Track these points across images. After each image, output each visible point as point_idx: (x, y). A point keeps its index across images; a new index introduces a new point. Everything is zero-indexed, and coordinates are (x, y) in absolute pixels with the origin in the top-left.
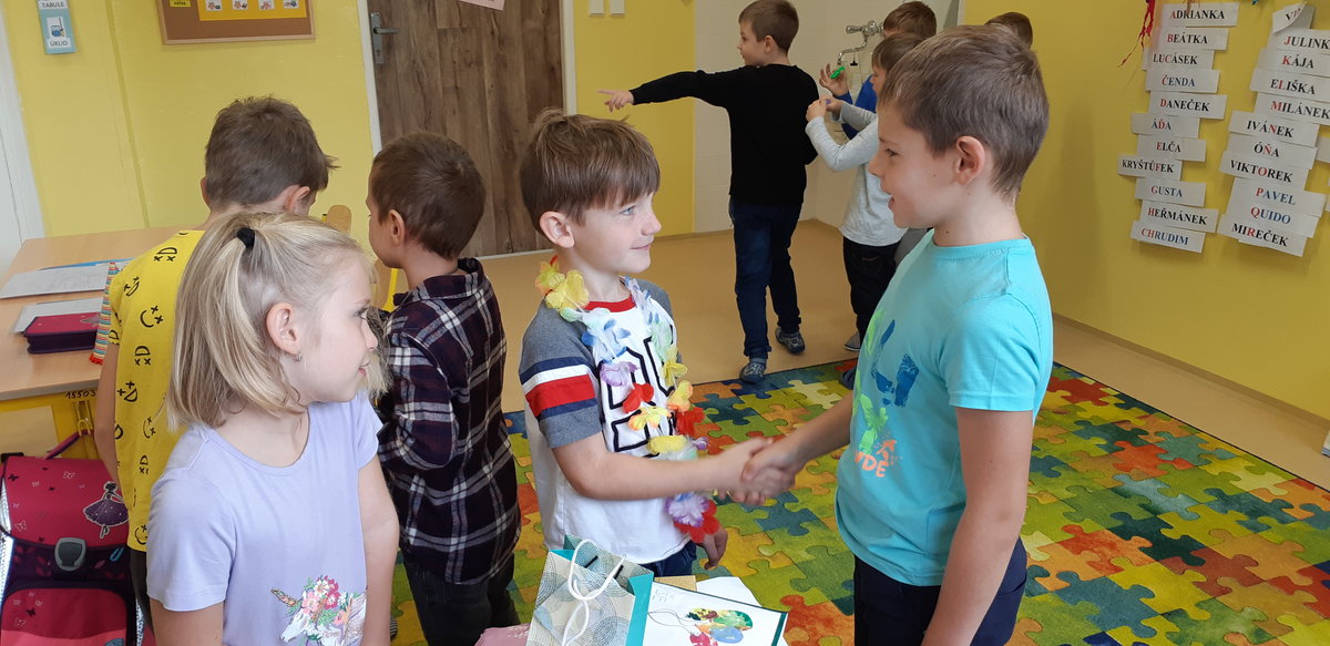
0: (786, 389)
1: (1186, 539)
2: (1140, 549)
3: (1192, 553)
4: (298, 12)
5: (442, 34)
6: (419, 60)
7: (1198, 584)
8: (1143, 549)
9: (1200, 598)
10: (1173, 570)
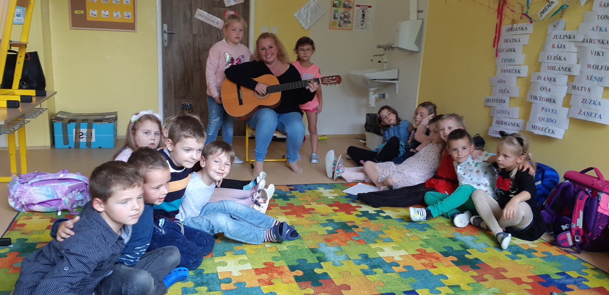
0: (314, 190)
1: (476, 259)
2: (451, 261)
3: (476, 265)
4: (130, 20)
5: (195, 36)
6: (183, 47)
7: (473, 277)
8: (453, 262)
9: (470, 282)
10: (463, 270)
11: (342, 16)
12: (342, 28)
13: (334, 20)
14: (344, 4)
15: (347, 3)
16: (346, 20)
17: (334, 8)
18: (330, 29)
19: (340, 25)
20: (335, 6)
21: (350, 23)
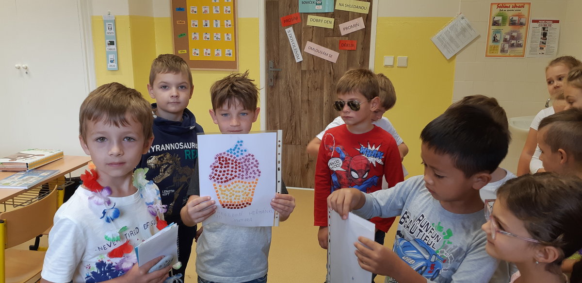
4: (231, 58)
6: (291, 86)
11: (508, 37)
12: (508, 54)
13: (495, 44)
14: (512, 20)
15: (516, 18)
16: (514, 42)
17: (495, 27)
18: (486, 56)
19: (503, 51)
20: (495, 23)
21: (521, 46)
